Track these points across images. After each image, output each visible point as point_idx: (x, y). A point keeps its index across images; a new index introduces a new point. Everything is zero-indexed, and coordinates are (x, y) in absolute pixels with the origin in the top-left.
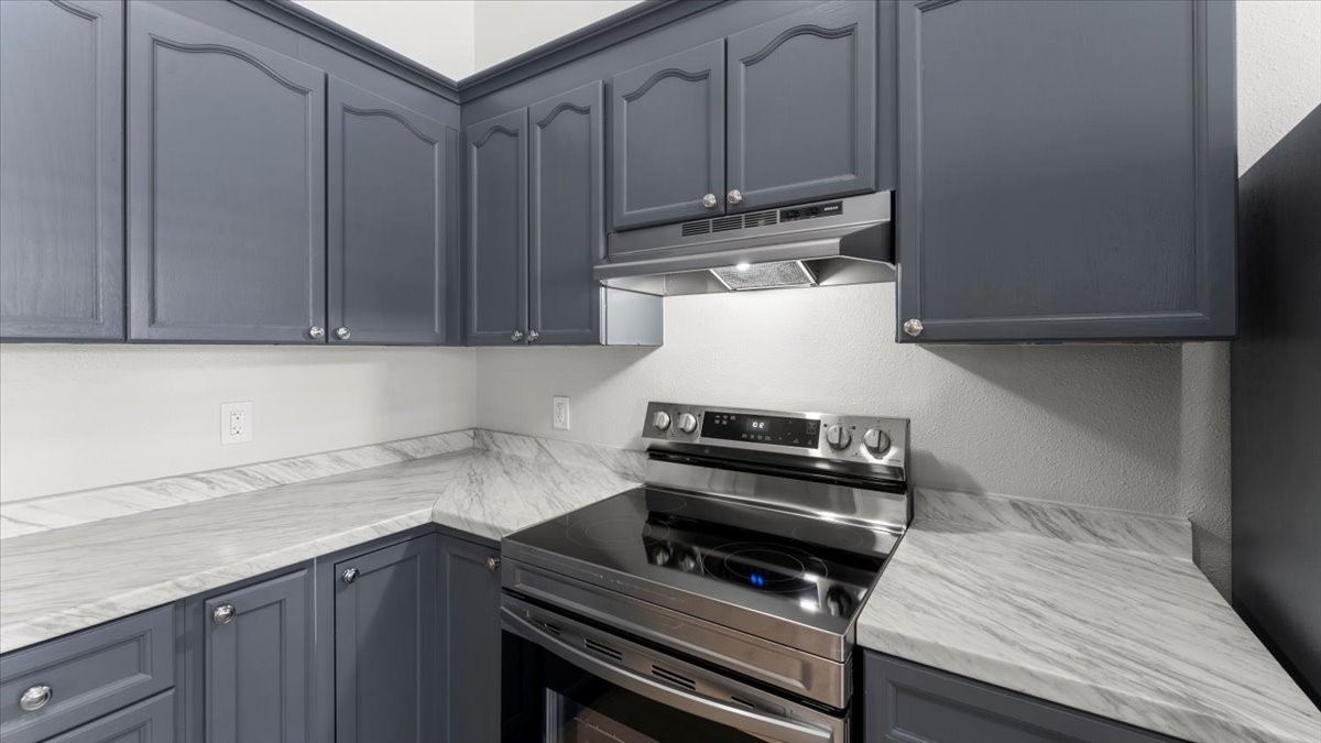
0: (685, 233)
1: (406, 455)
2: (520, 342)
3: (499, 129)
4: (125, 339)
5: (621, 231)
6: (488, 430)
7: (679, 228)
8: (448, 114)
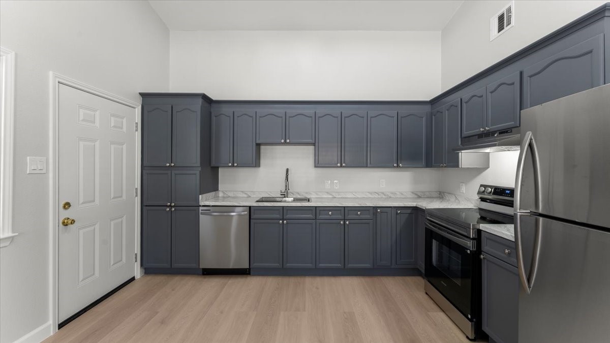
0: (478, 138)
1: (418, 196)
2: (442, 167)
3: (438, 112)
4: (367, 167)
5: (465, 137)
6: (444, 193)
7: (477, 137)
8: (428, 108)
